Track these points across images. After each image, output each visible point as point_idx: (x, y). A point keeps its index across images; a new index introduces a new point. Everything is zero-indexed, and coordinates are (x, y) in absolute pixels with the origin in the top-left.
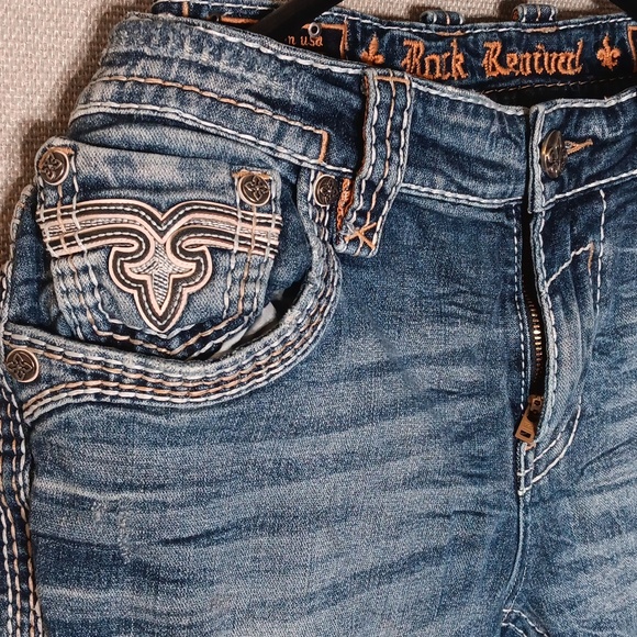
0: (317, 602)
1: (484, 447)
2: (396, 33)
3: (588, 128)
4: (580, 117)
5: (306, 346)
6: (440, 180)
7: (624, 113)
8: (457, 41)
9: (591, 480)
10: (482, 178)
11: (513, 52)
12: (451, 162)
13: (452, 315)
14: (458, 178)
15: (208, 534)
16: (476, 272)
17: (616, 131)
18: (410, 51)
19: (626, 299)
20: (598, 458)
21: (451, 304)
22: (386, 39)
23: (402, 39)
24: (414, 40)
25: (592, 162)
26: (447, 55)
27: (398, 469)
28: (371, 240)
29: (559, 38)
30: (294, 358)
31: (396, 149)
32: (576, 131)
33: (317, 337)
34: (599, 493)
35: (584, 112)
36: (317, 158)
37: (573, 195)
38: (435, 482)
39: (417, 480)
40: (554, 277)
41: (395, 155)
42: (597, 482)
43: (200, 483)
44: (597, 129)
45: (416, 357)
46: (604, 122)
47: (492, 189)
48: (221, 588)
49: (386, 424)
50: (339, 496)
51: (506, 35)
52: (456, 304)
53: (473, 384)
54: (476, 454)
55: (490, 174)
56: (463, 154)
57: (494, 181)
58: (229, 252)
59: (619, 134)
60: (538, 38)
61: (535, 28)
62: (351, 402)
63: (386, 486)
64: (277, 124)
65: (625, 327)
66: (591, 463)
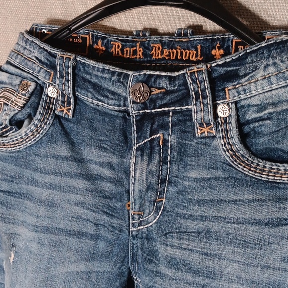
0: (39, 230)
1: (116, 204)
2: (110, 39)
3: (160, 84)
4: (156, 79)
5: (30, 141)
6: (90, 95)
7: (179, 79)
8: (140, 43)
9: (171, 240)
10: (107, 97)
11: (166, 48)
12: (94, 89)
13: (105, 148)
14: (96, 95)
15: (9, 192)
16: (110, 133)
17: (174, 87)
18: (114, 46)
19: (190, 165)
20: (177, 233)
21: (105, 144)
22: (105, 41)
23: (111, 41)
24: (116, 42)
25: (162, 99)
26: (134, 48)
27: (72, 197)
28: (69, 112)
29: (188, 44)
30: (26, 144)
31: (68, 81)
32: (155, 85)
33: (35, 139)
34: (171, 247)
35: (159, 77)
36: (49, 80)
37: (155, 112)
38: (89, 208)
39: (82, 204)
40: (140, 144)
41: (66, 83)
42: (173, 242)
43: (7, 175)
44: (164, 85)
45: (92, 160)
46: (168, 82)
47: (111, 102)
48: (15, 211)
49: (67, 179)
50: (50, 198)
51: (164, 41)
52: (107, 145)
53: (111, 178)
54: (112, 206)
55: (110, 96)
56: (101, 87)
57: (112, 99)
58: (8, 105)
59: (175, 88)
60: (179, 43)
61: (180, 38)
62: (52, 166)
63: (68, 202)
64: (39, 68)
65: (187, 177)
66: (172, 233)
